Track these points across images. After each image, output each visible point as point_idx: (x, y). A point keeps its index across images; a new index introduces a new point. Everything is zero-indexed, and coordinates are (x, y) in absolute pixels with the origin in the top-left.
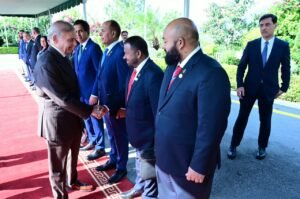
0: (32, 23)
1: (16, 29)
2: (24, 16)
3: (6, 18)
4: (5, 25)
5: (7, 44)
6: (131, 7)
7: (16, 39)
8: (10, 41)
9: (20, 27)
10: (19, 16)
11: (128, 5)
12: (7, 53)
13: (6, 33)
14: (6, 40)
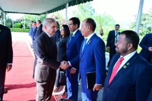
0: (37, 18)
1: (29, 20)
3: (26, 14)
4: (24, 18)
5: (24, 27)
6: (87, 12)
8: (26, 26)
9: (31, 19)
10: (32, 14)
11: (85, 11)
13: (24, 22)
14: (24, 26)
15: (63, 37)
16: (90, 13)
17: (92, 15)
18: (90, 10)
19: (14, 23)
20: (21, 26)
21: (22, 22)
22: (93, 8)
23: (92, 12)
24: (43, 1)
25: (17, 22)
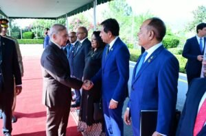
1: (43, 27)
2: (49, 18)
4: (36, 25)
5: (37, 37)
6: (121, 12)
7: (43, 34)
8: (39, 35)
9: (45, 26)
10: (46, 18)
11: (119, 11)
12: (37, 43)
13: (37, 30)
14: (36, 35)
15: (95, 49)
16: (125, 13)
17: (128, 15)
18: (126, 8)
19: (23, 32)
20: (33, 36)
21: (33, 31)
22: (129, 6)
23: (129, 11)
24: (58, 2)
25: (26, 31)
